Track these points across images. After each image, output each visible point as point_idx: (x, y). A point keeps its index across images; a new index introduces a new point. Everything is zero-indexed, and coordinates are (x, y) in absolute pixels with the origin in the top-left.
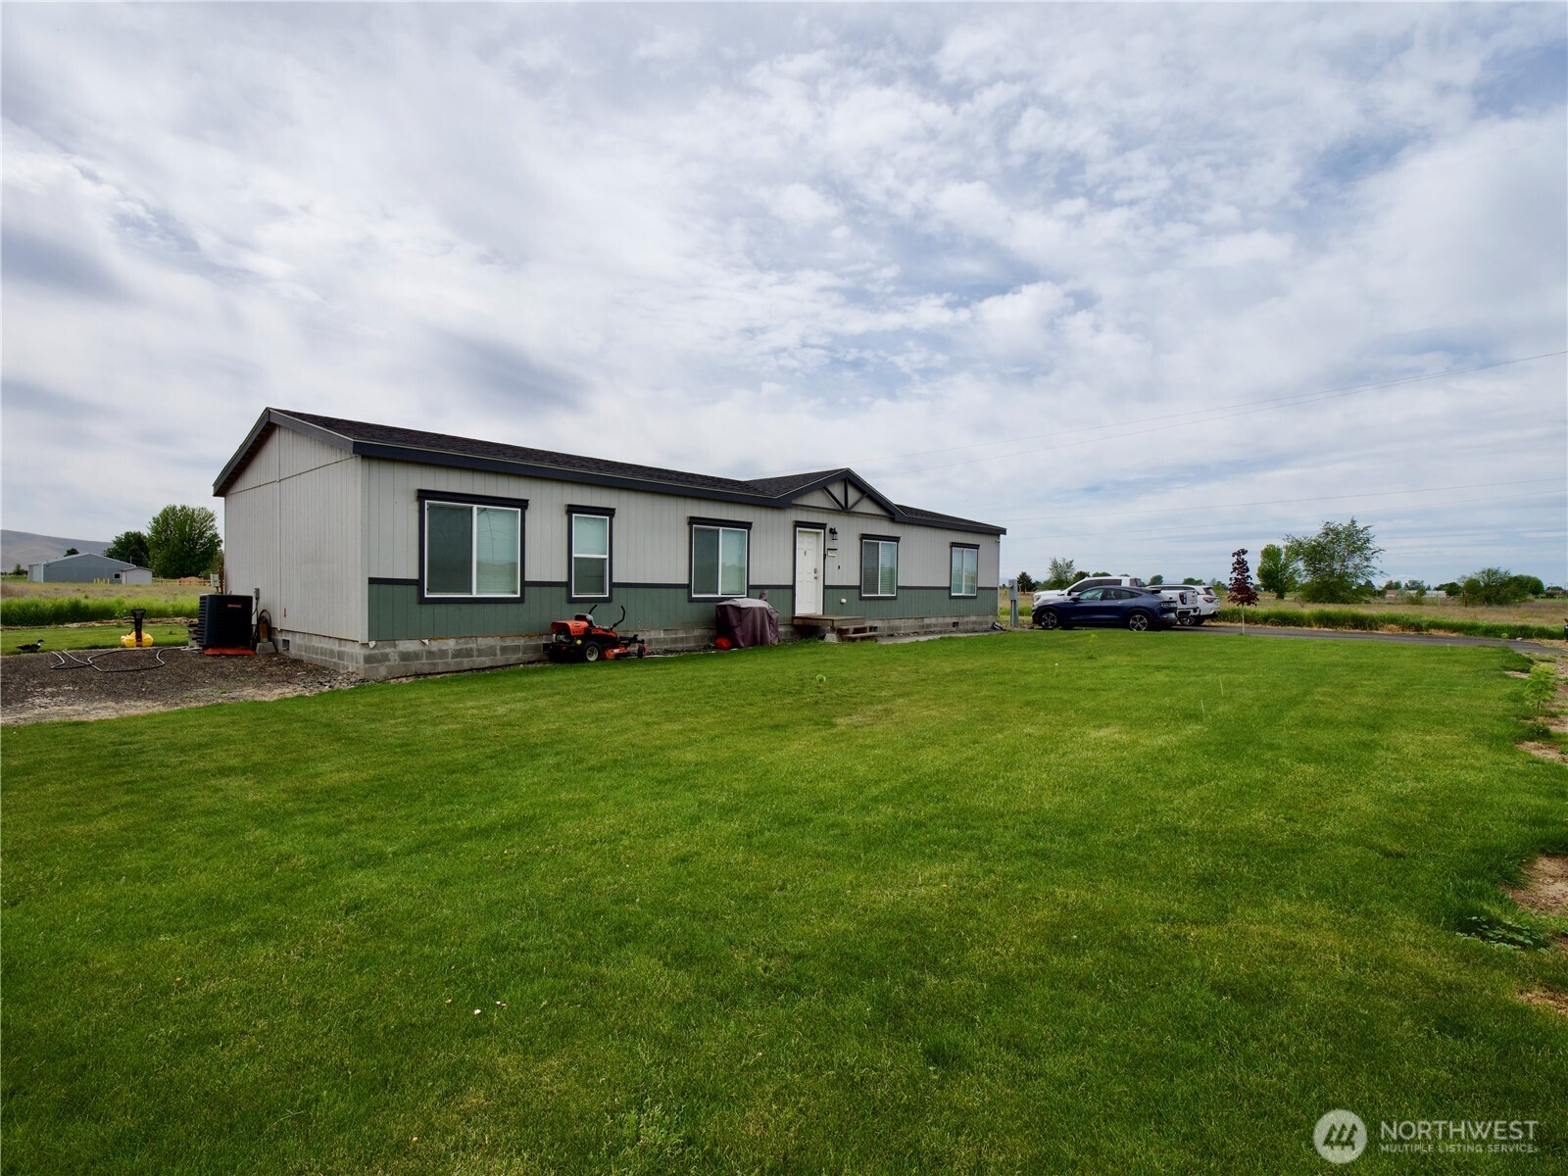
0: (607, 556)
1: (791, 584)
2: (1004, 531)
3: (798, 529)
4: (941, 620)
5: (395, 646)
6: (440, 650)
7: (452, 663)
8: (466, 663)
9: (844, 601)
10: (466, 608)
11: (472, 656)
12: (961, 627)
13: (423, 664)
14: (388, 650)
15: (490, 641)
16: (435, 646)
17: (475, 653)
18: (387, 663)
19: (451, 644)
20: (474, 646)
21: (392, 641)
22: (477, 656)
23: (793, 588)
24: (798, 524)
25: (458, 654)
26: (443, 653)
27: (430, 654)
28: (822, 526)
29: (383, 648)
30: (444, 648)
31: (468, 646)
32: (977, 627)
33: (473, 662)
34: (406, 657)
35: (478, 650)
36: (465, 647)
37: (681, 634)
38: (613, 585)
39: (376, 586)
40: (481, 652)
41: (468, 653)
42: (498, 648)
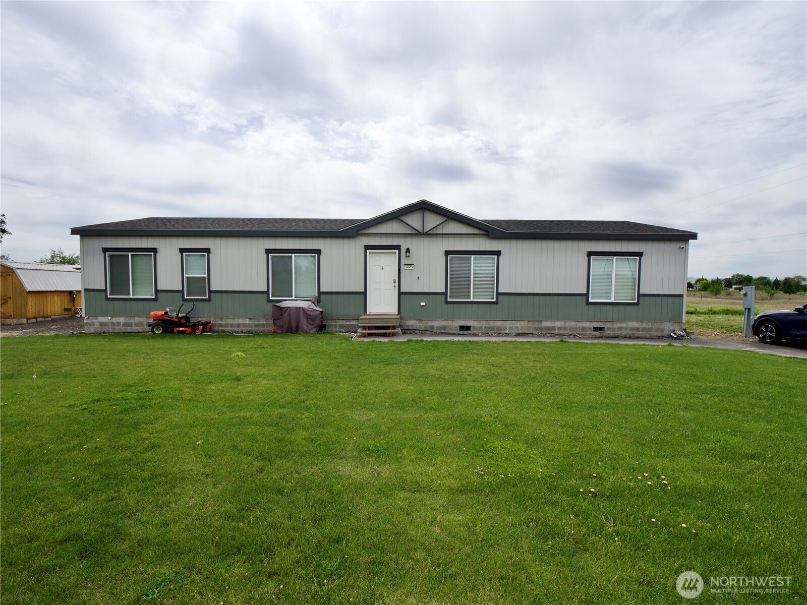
0: (206, 276)
1: (363, 291)
2: (694, 236)
3: (368, 251)
4: (572, 324)
5: (97, 319)
6: (117, 322)
7: (123, 329)
8: (129, 329)
9: (423, 304)
10: (128, 302)
11: (132, 326)
12: (606, 332)
13: (110, 328)
14: (94, 321)
15: (141, 320)
16: (115, 320)
17: (133, 325)
18: (94, 326)
19: (122, 320)
20: (133, 321)
21: (96, 316)
22: (135, 326)
23: (364, 294)
24: (367, 247)
25: (125, 324)
26: (118, 324)
27: (113, 324)
28: (398, 247)
29: (92, 319)
30: (119, 321)
31: (130, 321)
32: (638, 334)
33: (132, 329)
34: (102, 324)
35: (135, 323)
36: (128, 321)
37: (262, 322)
38: (210, 292)
39: (88, 292)
40: (136, 325)
41: (130, 325)
42: (145, 323)
